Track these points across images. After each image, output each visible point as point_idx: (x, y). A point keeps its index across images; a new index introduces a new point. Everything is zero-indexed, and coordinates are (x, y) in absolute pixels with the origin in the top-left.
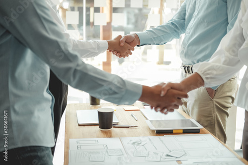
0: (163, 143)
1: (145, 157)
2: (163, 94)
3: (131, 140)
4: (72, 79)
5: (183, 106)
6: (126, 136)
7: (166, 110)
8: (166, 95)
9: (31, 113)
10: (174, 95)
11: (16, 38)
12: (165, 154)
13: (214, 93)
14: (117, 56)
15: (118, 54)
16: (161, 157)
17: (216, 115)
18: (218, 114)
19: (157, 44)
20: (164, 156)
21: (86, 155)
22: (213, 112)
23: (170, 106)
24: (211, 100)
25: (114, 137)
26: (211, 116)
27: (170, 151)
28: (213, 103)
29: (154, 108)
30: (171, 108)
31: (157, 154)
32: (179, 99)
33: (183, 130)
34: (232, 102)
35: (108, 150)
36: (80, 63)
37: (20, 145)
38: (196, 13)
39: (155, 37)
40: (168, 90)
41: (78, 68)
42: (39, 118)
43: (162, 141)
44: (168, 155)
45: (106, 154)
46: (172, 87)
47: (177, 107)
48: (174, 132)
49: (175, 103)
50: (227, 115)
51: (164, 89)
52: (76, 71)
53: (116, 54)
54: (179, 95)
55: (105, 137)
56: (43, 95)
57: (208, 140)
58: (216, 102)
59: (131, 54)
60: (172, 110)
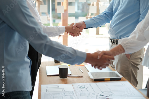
0: (98, 87)
1: (87, 96)
2: (99, 57)
3: (79, 86)
4: (44, 50)
5: (111, 64)
6: (76, 83)
7: (101, 67)
8: (101, 58)
9: (18, 71)
10: (106, 59)
11: (9, 26)
12: (99, 94)
13: (130, 56)
14: (72, 36)
15: (73, 35)
16: (97, 96)
17: (131, 69)
18: (132, 69)
19: (96, 27)
20: (99, 96)
21: (51, 95)
22: (129, 68)
23: (104, 65)
24: (128, 60)
25: (69, 83)
26: (128, 70)
27: (103, 93)
28: (129, 62)
29: (93, 66)
30: (104, 66)
31: (95, 94)
32: (109, 60)
33: (111, 79)
34: (141, 61)
35: (65, 92)
36: (48, 40)
37: (11, 91)
38: (119, 7)
39: (95, 23)
40: (102, 55)
41: (47, 44)
42: (22, 73)
43: (98, 86)
44: (101, 95)
45: (64, 95)
46: (105, 53)
47: (108, 65)
48: (105, 80)
49: (107, 63)
50: (138, 69)
51: (99, 55)
52: (46, 45)
53: (71, 35)
54: (109, 58)
55: (63, 84)
56: (24, 60)
57: (126, 84)
58: (131, 61)
59: (80, 34)
60: (105, 67)
